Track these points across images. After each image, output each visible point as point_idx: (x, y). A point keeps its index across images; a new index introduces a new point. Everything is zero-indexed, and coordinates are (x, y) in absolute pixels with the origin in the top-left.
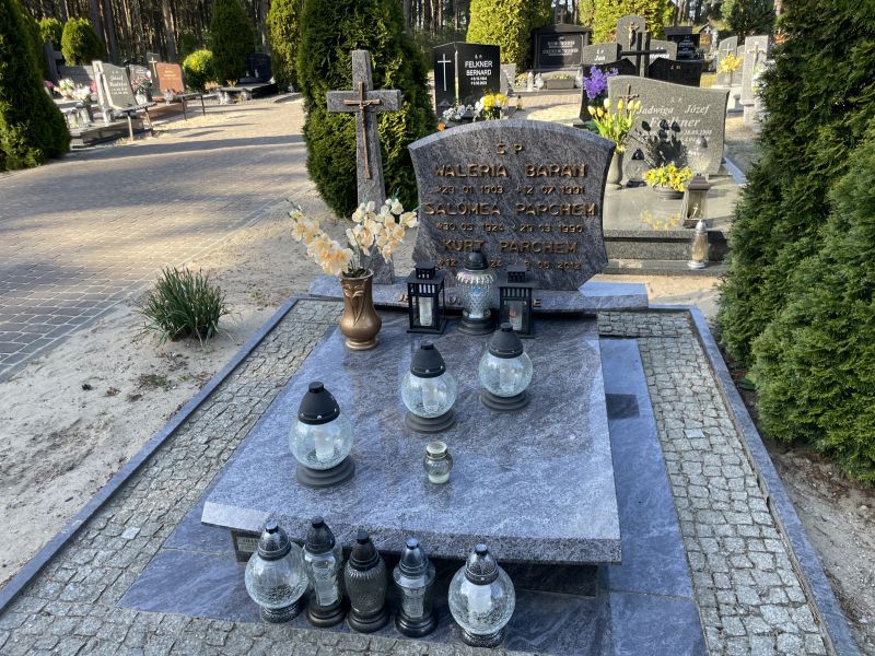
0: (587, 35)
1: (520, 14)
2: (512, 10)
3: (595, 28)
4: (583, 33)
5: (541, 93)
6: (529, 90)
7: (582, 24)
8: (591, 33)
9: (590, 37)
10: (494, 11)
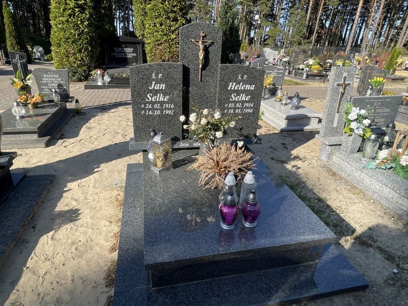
0: (141, 45)
1: (89, 25)
2: (82, 22)
3: (147, 41)
4: (139, 44)
5: (109, 87)
6: (100, 84)
7: (137, 37)
8: (143, 44)
9: (143, 46)
10: (67, 21)
